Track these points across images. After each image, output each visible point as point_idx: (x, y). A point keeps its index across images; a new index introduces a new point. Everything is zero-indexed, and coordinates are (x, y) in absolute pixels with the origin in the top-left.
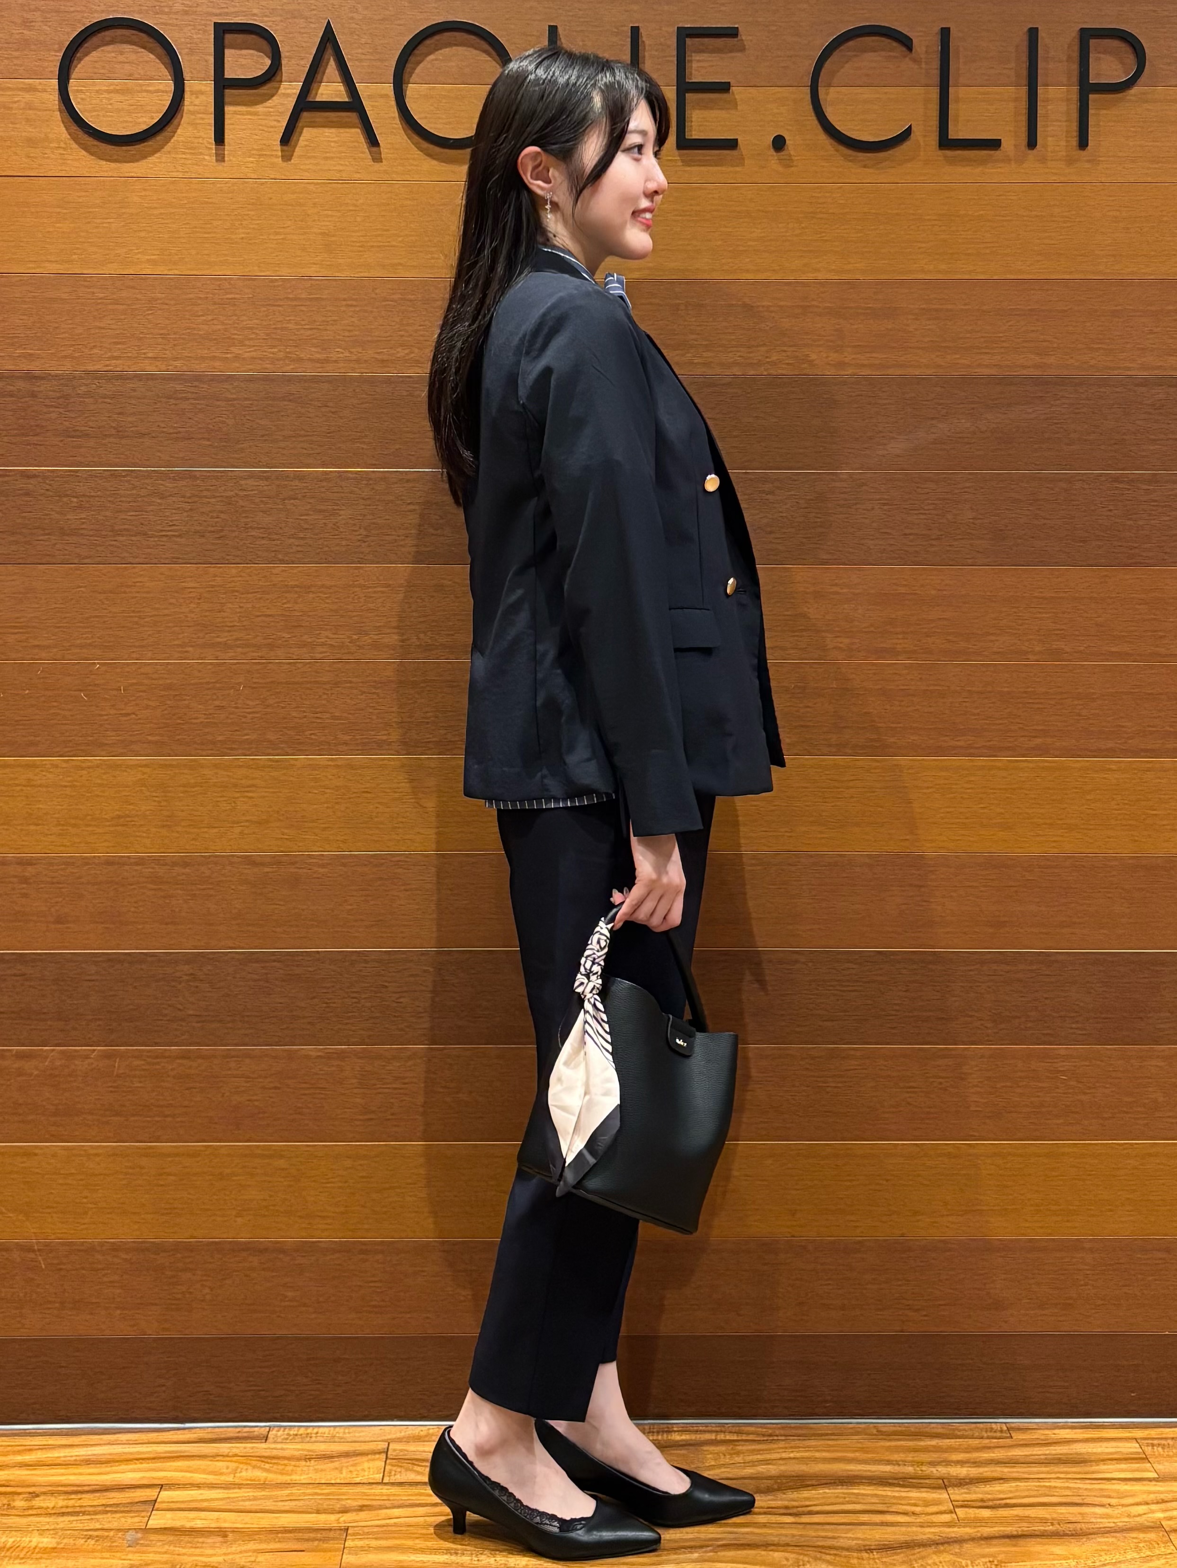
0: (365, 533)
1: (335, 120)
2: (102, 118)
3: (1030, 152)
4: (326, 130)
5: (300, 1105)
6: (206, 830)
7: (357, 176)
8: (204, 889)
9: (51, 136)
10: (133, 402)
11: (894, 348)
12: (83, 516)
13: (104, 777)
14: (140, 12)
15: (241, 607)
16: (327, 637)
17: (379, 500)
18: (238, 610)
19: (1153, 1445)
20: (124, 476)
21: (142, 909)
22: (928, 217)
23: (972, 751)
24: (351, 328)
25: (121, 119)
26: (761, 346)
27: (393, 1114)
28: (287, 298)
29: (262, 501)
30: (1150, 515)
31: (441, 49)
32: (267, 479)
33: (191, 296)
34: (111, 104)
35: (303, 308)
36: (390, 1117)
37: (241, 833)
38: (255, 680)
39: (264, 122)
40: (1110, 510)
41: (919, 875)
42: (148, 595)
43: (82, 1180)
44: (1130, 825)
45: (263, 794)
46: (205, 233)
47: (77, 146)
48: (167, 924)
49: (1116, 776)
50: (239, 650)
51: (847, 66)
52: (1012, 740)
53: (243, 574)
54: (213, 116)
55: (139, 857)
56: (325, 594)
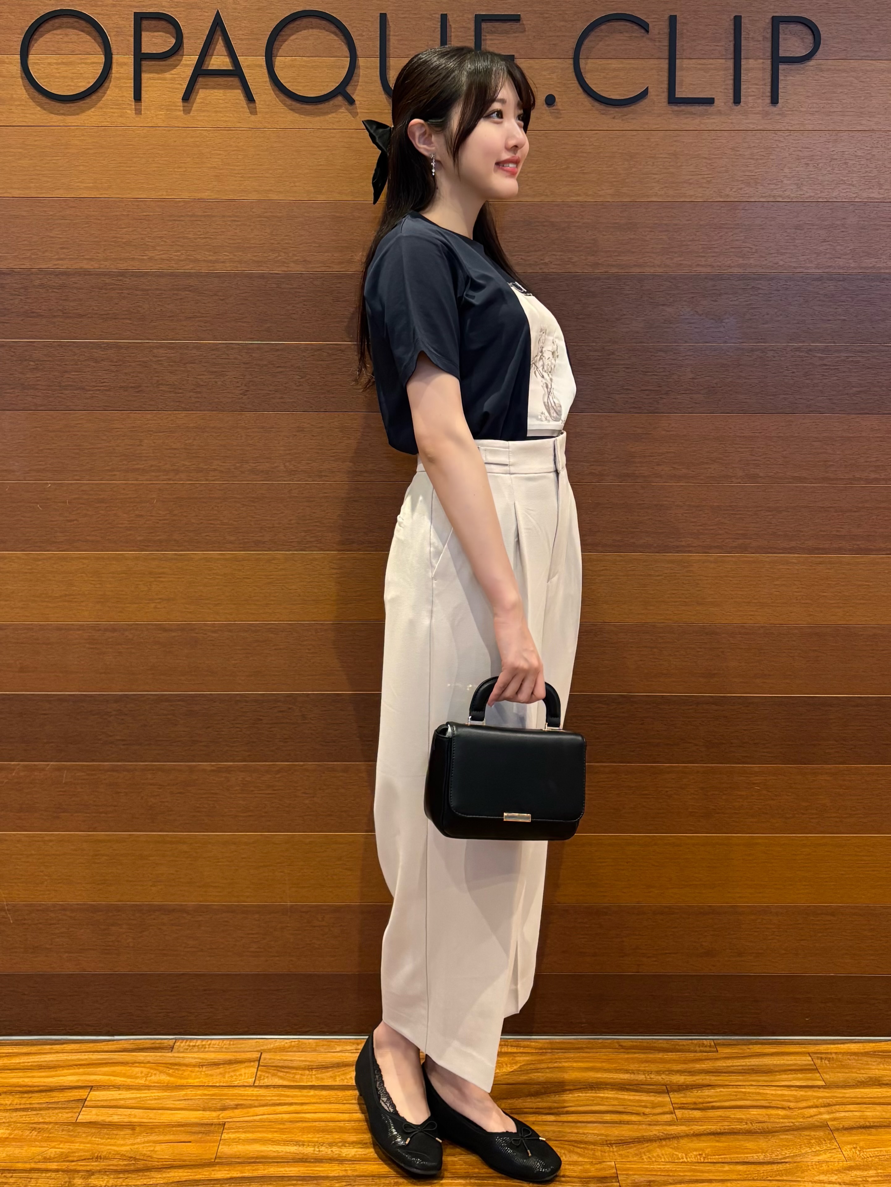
0: (245, 388)
1: (222, 83)
2: (52, 83)
3: (735, 107)
4: (216, 91)
5: (198, 805)
6: (128, 605)
7: (239, 125)
8: (127, 649)
9: (14, 96)
10: (75, 291)
11: (633, 252)
12: (38, 375)
13: (55, 566)
14: (79, 5)
15: (154, 443)
16: (218, 465)
17: (256, 365)
18: (153, 445)
19: (821, 1058)
20: (68, 346)
21: (82, 662)
22: (661, 156)
23: (690, 549)
24: (236, 238)
25: (67, 84)
26: (536, 251)
27: (266, 812)
28: (188, 216)
29: (169, 365)
30: (823, 375)
31: (301, 31)
32: (173, 348)
33: (118, 213)
34: (59, 73)
35: (199, 223)
36: (264, 814)
37: (155, 608)
38: (164, 496)
39: (170, 85)
40: (793, 372)
41: (652, 639)
42: (86, 434)
43: (39, 859)
44: (807, 603)
45: (170, 579)
46: (127, 167)
47: (34, 104)
48: (101, 673)
49: (797, 567)
50: (153, 474)
51: (601, 43)
52: (720, 541)
53: (155, 418)
54: (132, 81)
55: (80, 625)
56: (216, 433)
